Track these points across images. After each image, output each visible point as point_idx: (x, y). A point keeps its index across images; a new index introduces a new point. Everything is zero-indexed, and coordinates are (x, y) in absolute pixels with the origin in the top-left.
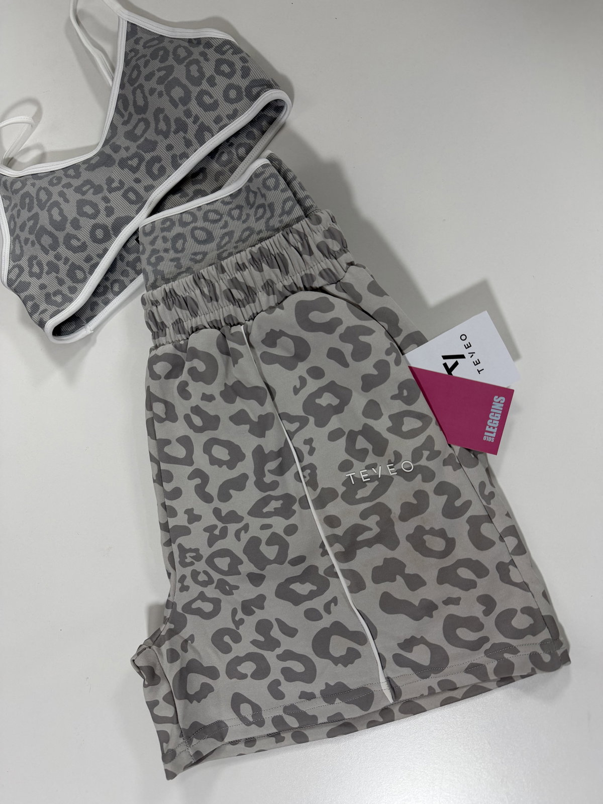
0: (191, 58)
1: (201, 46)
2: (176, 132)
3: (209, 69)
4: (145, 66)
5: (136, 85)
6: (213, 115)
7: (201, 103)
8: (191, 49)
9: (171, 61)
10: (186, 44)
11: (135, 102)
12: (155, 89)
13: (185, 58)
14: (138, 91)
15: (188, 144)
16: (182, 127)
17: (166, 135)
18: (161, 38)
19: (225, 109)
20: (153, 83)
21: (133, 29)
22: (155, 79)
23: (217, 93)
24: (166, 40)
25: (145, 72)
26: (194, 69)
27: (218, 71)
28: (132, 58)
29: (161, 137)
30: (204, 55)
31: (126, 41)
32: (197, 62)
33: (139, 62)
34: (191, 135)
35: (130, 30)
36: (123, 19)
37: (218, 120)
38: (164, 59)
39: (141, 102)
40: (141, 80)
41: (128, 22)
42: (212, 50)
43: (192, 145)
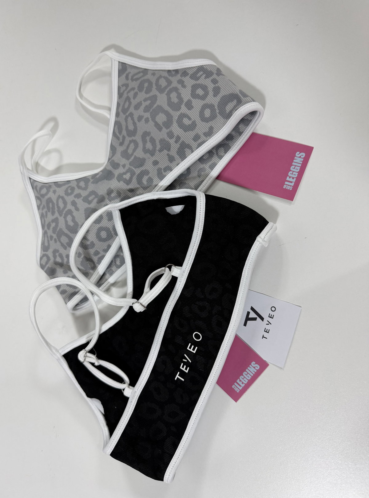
0: (171, 87)
1: (179, 75)
2: (160, 151)
3: (186, 94)
4: (134, 98)
5: (127, 114)
6: (192, 134)
7: (181, 125)
8: (170, 78)
9: (154, 92)
10: (166, 74)
11: (127, 127)
12: (143, 117)
13: (166, 87)
14: (129, 118)
15: (171, 159)
16: (166, 146)
17: (152, 153)
18: (145, 71)
19: (202, 128)
20: (141, 112)
21: (123, 68)
22: (142, 108)
23: (194, 114)
24: (149, 73)
25: (134, 102)
26: (174, 95)
27: (194, 95)
28: (124, 91)
29: (148, 155)
30: (181, 82)
31: (118, 77)
32: (176, 89)
33: (129, 94)
34: (173, 152)
35: (121, 68)
36: (115, 60)
37: (196, 138)
38: (148, 91)
39: (131, 127)
40: (132, 110)
41: (119, 62)
42: (188, 78)
43: (175, 160)
